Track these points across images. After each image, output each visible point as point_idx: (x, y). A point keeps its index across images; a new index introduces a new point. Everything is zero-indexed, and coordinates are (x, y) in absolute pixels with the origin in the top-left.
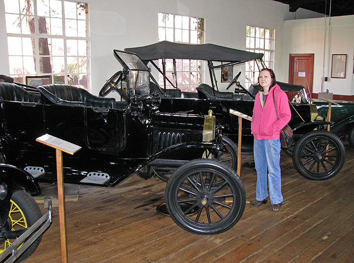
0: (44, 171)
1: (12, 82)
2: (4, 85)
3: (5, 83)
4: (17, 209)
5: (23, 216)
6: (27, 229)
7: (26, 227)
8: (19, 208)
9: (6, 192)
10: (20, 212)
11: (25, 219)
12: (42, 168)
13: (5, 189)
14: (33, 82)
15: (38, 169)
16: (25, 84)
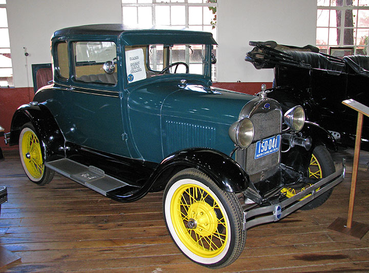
0: (339, 136)
1: (318, 52)
2: (311, 55)
3: (312, 53)
4: (316, 162)
5: (320, 169)
6: (321, 179)
7: (321, 177)
8: (318, 162)
9: (311, 145)
10: (318, 166)
11: (321, 172)
12: (339, 134)
13: (310, 142)
14: (336, 53)
15: (335, 134)
16: (328, 54)
